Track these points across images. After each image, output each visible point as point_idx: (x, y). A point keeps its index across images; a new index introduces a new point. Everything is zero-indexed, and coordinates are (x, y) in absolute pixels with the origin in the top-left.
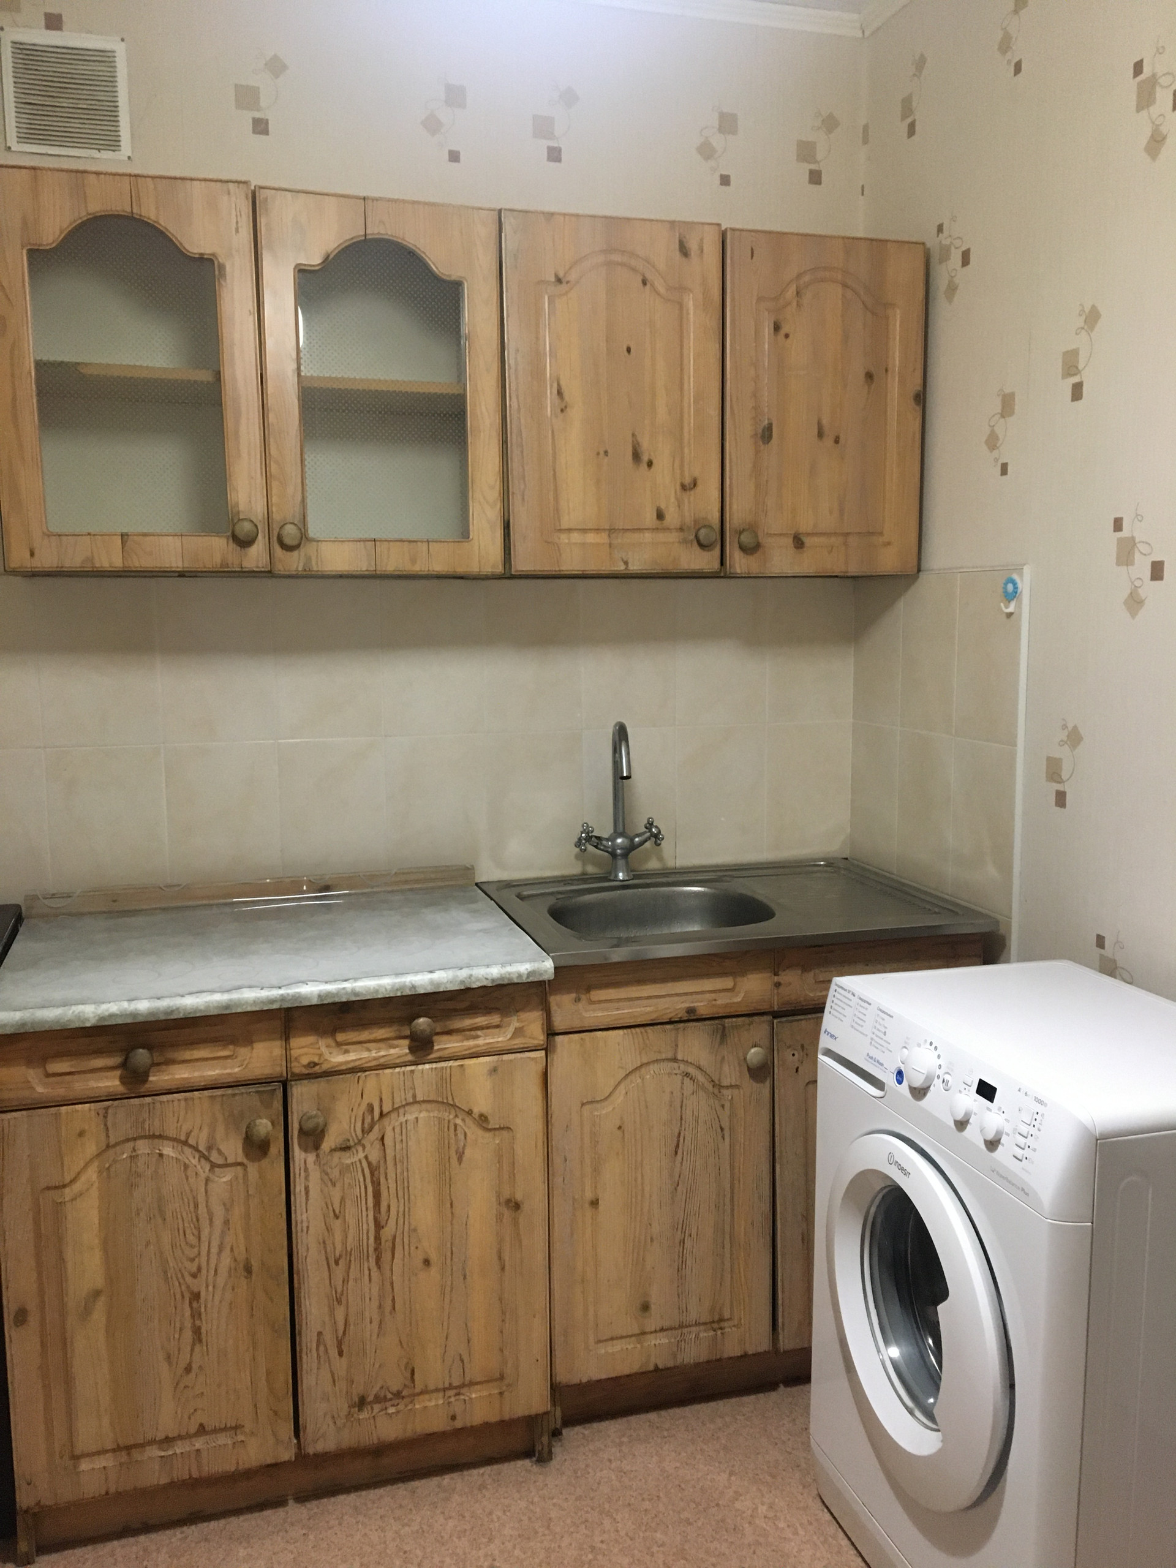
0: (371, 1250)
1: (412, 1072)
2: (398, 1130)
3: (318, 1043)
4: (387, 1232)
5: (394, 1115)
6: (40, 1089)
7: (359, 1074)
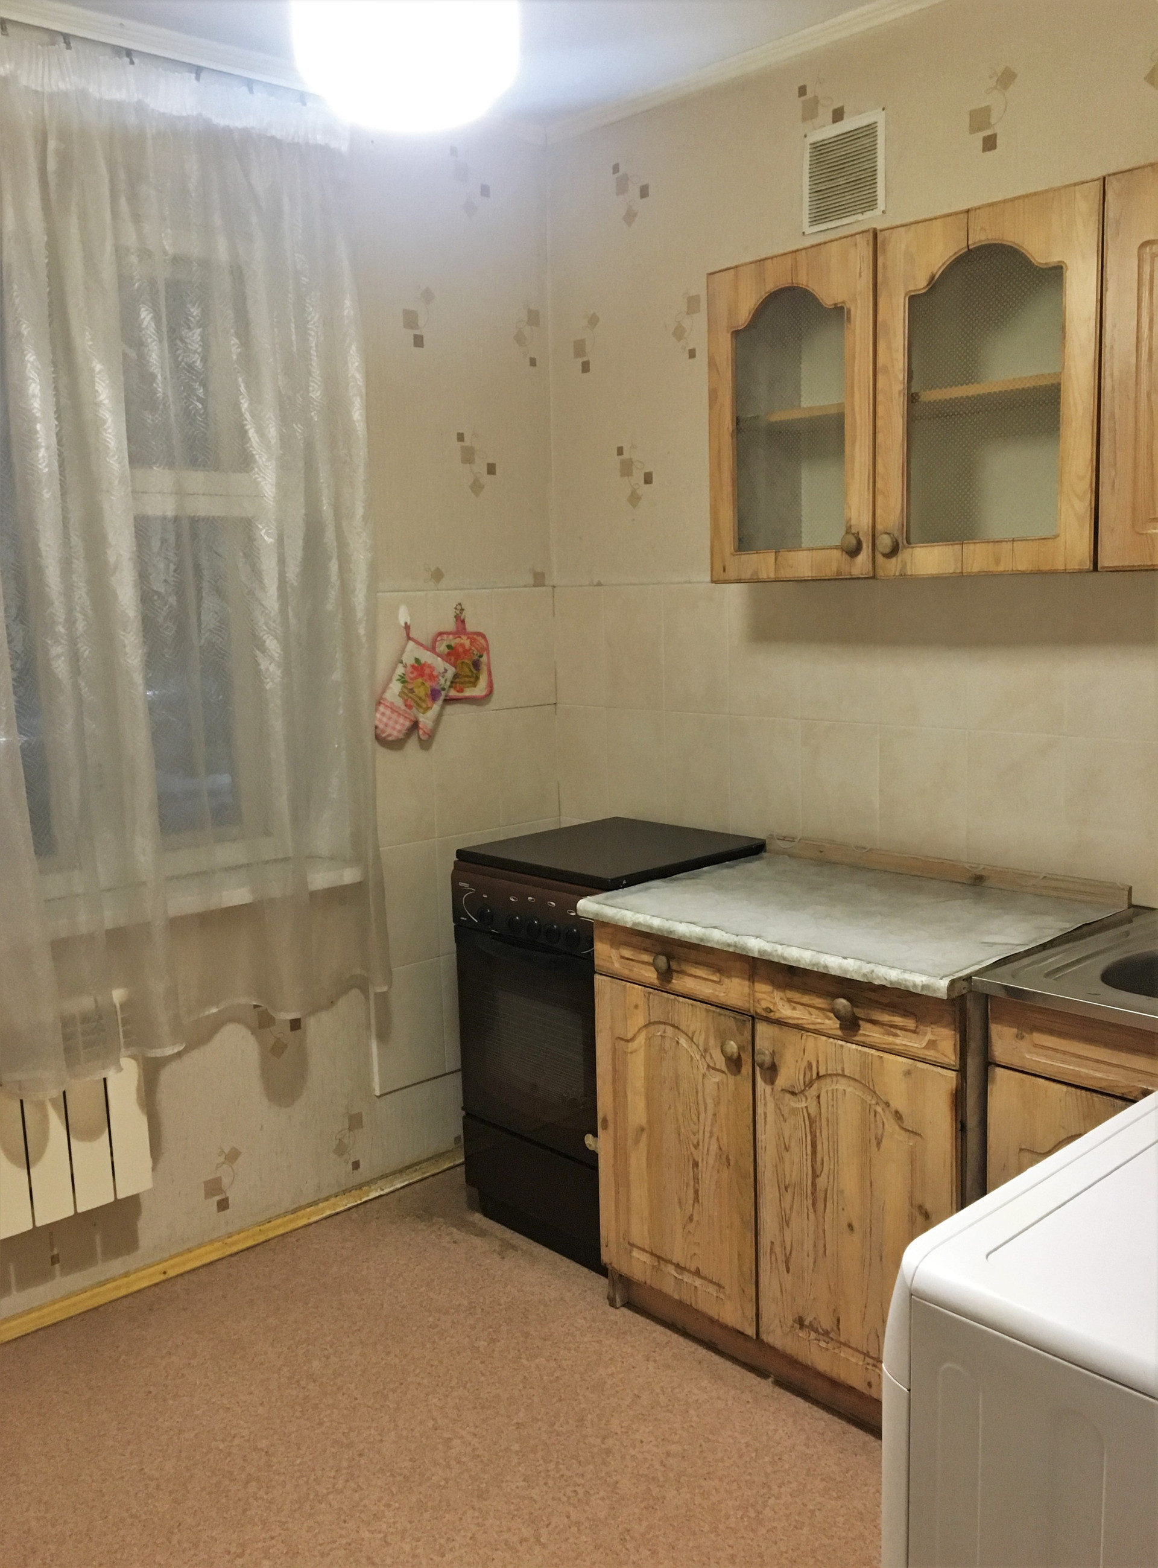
0: (809, 1192)
1: (842, 1046)
2: (830, 1094)
3: (773, 992)
4: (822, 1181)
5: (828, 1080)
6: (617, 965)
7: (803, 1032)
